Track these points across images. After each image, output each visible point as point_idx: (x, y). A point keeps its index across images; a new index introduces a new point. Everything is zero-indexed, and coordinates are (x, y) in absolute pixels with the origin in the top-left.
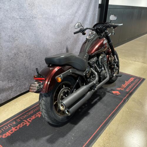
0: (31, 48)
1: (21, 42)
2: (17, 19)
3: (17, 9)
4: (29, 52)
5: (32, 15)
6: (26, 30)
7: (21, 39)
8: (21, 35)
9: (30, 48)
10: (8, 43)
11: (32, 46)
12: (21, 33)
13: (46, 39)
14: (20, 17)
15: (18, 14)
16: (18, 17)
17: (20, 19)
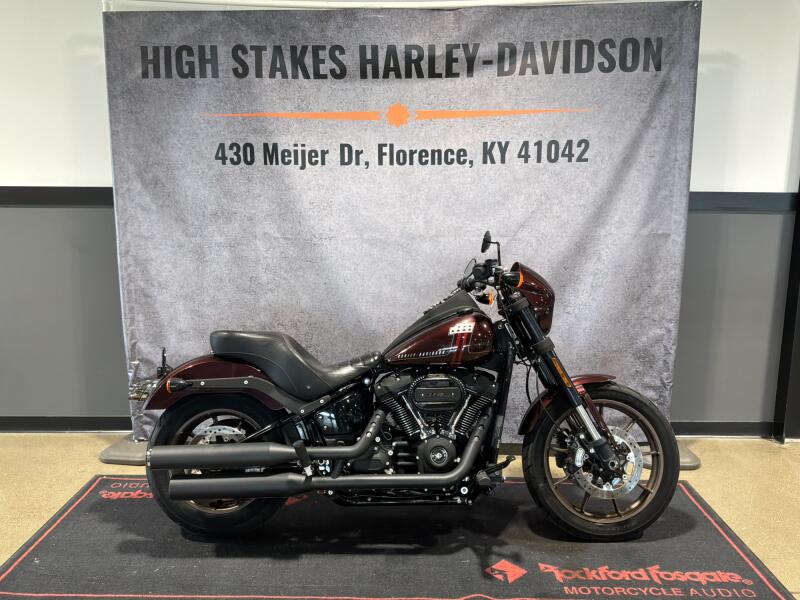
0: (313, 320)
1: (285, 298)
2: (275, 238)
3: (276, 217)
4: (306, 329)
5: (321, 231)
6: (301, 267)
7: (284, 289)
8: (285, 279)
9: (310, 317)
10: (248, 296)
11: (318, 314)
12: (285, 275)
13: (367, 302)
14: (284, 234)
15: (279, 227)
16: (278, 235)
17: (286, 239)
